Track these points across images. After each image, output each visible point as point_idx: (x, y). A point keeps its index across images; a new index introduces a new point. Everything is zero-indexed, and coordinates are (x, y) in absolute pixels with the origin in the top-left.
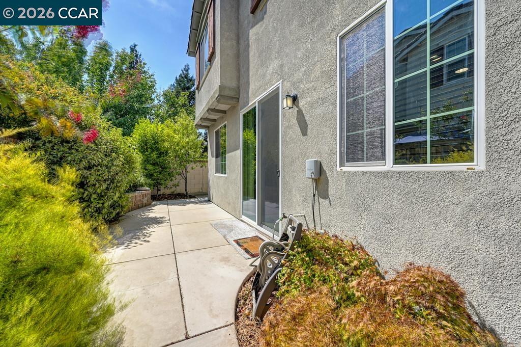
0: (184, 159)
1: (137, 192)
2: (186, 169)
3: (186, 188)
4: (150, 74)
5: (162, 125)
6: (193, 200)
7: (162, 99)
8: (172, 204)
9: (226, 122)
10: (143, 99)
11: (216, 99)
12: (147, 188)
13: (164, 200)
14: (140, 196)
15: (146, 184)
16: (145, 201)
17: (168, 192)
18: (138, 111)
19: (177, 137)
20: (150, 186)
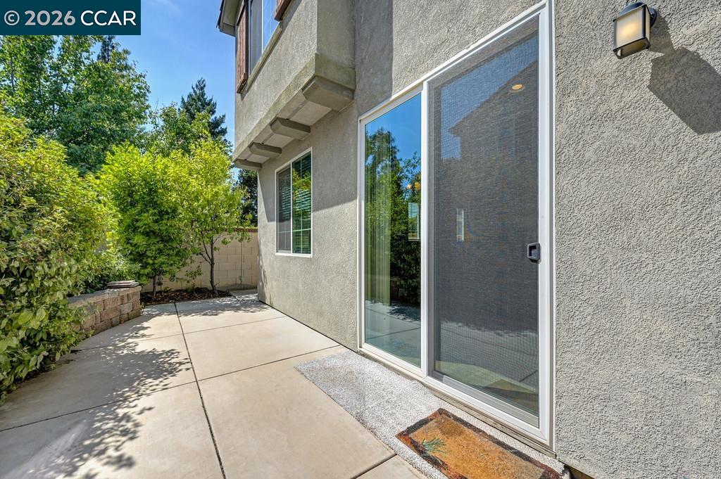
0: (209, 226)
1: (107, 291)
2: (212, 244)
3: (212, 278)
4: (139, 73)
5: (165, 160)
6: (227, 300)
7: (161, 123)
8: (187, 313)
9: (310, 149)
10: (124, 114)
11: (303, 89)
12: (132, 282)
13: (168, 302)
14: (114, 300)
15: (130, 271)
16: (127, 309)
17: (174, 286)
18: (112, 136)
19: (195, 184)
20: (138, 276)
